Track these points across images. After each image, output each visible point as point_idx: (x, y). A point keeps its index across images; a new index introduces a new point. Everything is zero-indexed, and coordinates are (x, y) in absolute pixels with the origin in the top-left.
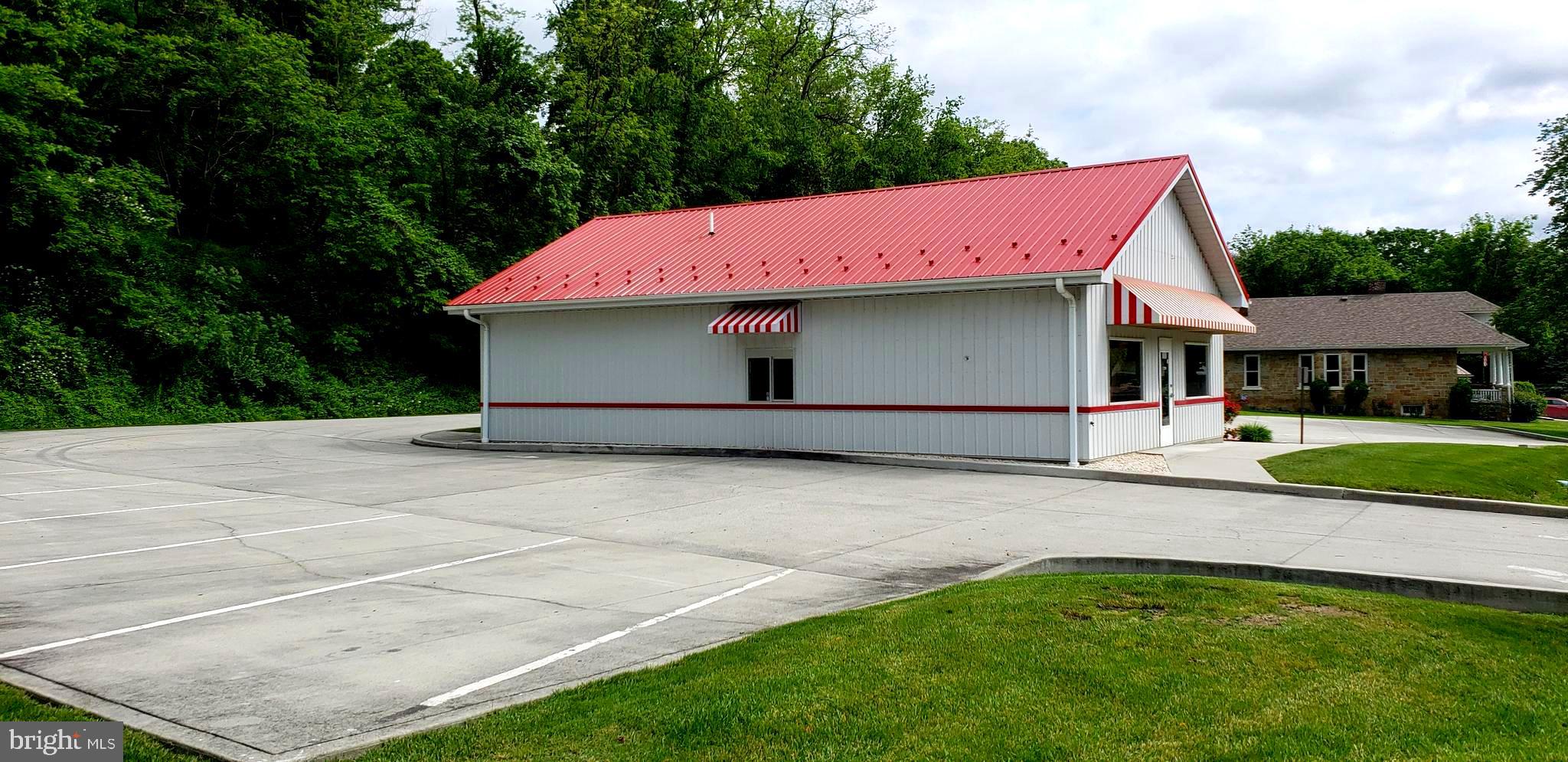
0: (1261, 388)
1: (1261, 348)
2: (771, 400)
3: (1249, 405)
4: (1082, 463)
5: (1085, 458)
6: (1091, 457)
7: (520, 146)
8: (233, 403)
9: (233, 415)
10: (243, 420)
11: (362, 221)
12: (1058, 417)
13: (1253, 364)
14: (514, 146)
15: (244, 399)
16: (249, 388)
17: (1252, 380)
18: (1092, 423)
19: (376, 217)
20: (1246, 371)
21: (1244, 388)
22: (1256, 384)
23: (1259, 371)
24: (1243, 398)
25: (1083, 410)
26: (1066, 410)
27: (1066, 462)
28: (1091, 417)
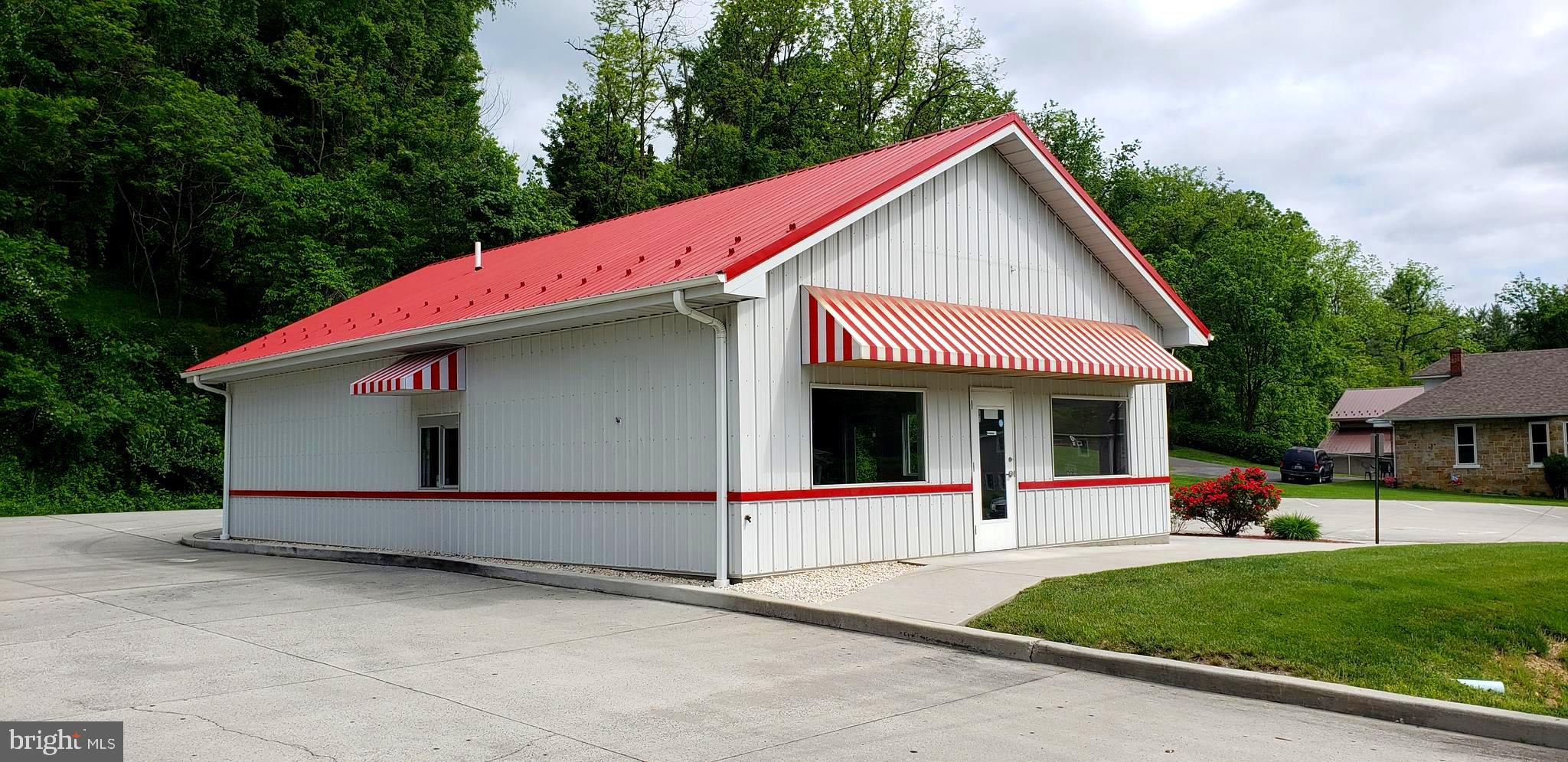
0: (1478, 466)
1: (1476, 415)
2: (441, 486)
3: (1464, 487)
4: (733, 581)
5: (736, 574)
6: (744, 573)
7: (494, 202)
8: (133, 492)
9: (128, 505)
10: (138, 509)
11: (300, 289)
12: (700, 508)
13: (1465, 436)
14: (486, 203)
15: (145, 487)
16: (150, 474)
17: (1466, 455)
18: (748, 518)
19: (315, 283)
20: (1457, 445)
21: (1455, 466)
22: (1472, 461)
23: (1475, 445)
24: (1454, 478)
25: (735, 497)
26: (711, 497)
27: (710, 579)
28: (746, 508)
